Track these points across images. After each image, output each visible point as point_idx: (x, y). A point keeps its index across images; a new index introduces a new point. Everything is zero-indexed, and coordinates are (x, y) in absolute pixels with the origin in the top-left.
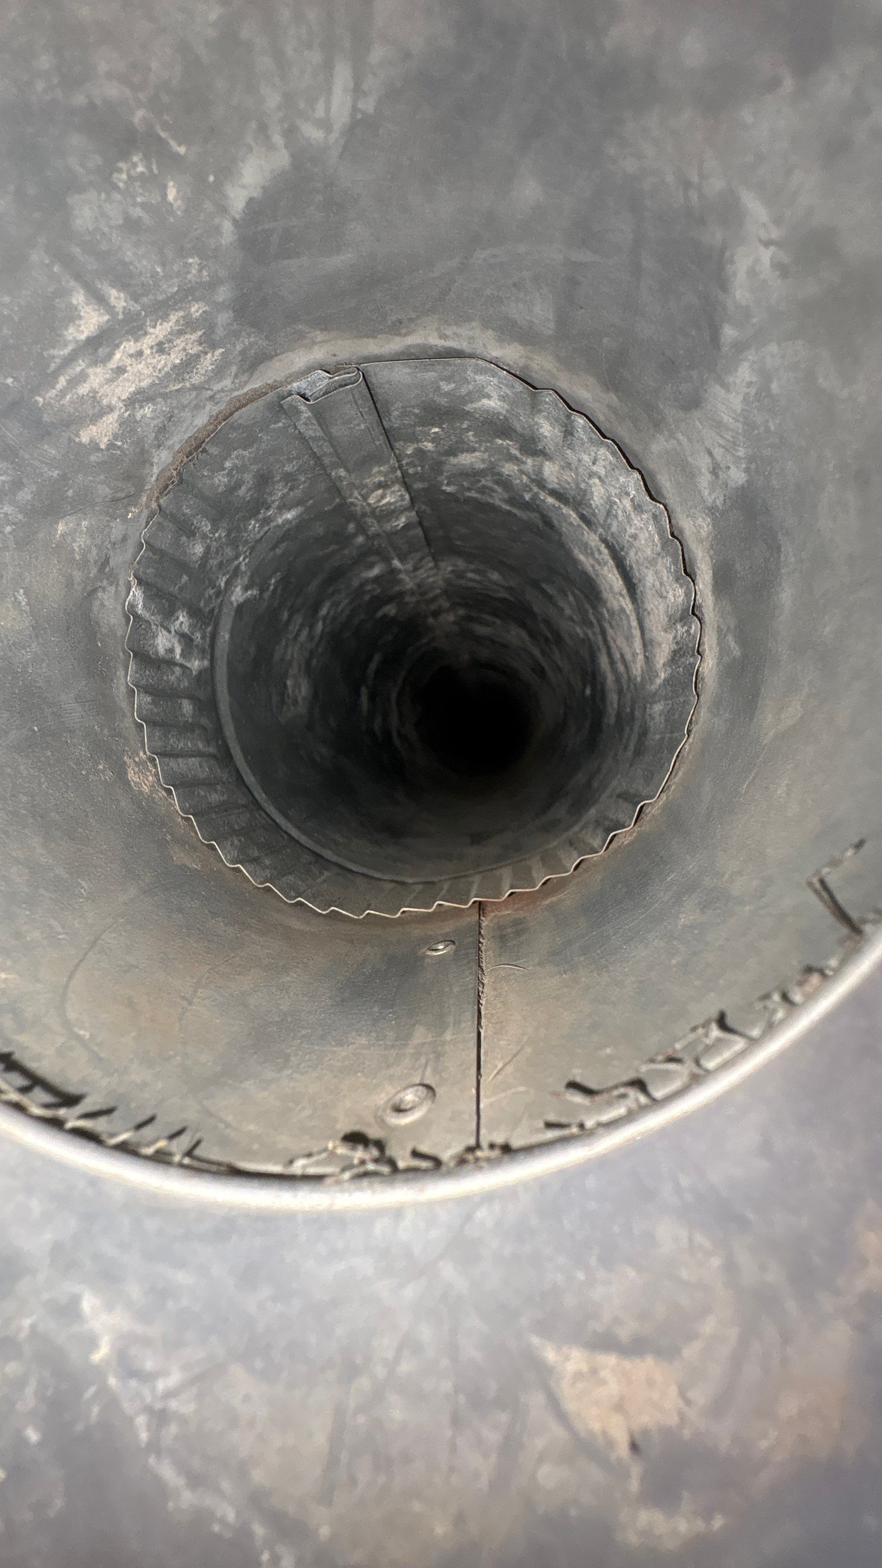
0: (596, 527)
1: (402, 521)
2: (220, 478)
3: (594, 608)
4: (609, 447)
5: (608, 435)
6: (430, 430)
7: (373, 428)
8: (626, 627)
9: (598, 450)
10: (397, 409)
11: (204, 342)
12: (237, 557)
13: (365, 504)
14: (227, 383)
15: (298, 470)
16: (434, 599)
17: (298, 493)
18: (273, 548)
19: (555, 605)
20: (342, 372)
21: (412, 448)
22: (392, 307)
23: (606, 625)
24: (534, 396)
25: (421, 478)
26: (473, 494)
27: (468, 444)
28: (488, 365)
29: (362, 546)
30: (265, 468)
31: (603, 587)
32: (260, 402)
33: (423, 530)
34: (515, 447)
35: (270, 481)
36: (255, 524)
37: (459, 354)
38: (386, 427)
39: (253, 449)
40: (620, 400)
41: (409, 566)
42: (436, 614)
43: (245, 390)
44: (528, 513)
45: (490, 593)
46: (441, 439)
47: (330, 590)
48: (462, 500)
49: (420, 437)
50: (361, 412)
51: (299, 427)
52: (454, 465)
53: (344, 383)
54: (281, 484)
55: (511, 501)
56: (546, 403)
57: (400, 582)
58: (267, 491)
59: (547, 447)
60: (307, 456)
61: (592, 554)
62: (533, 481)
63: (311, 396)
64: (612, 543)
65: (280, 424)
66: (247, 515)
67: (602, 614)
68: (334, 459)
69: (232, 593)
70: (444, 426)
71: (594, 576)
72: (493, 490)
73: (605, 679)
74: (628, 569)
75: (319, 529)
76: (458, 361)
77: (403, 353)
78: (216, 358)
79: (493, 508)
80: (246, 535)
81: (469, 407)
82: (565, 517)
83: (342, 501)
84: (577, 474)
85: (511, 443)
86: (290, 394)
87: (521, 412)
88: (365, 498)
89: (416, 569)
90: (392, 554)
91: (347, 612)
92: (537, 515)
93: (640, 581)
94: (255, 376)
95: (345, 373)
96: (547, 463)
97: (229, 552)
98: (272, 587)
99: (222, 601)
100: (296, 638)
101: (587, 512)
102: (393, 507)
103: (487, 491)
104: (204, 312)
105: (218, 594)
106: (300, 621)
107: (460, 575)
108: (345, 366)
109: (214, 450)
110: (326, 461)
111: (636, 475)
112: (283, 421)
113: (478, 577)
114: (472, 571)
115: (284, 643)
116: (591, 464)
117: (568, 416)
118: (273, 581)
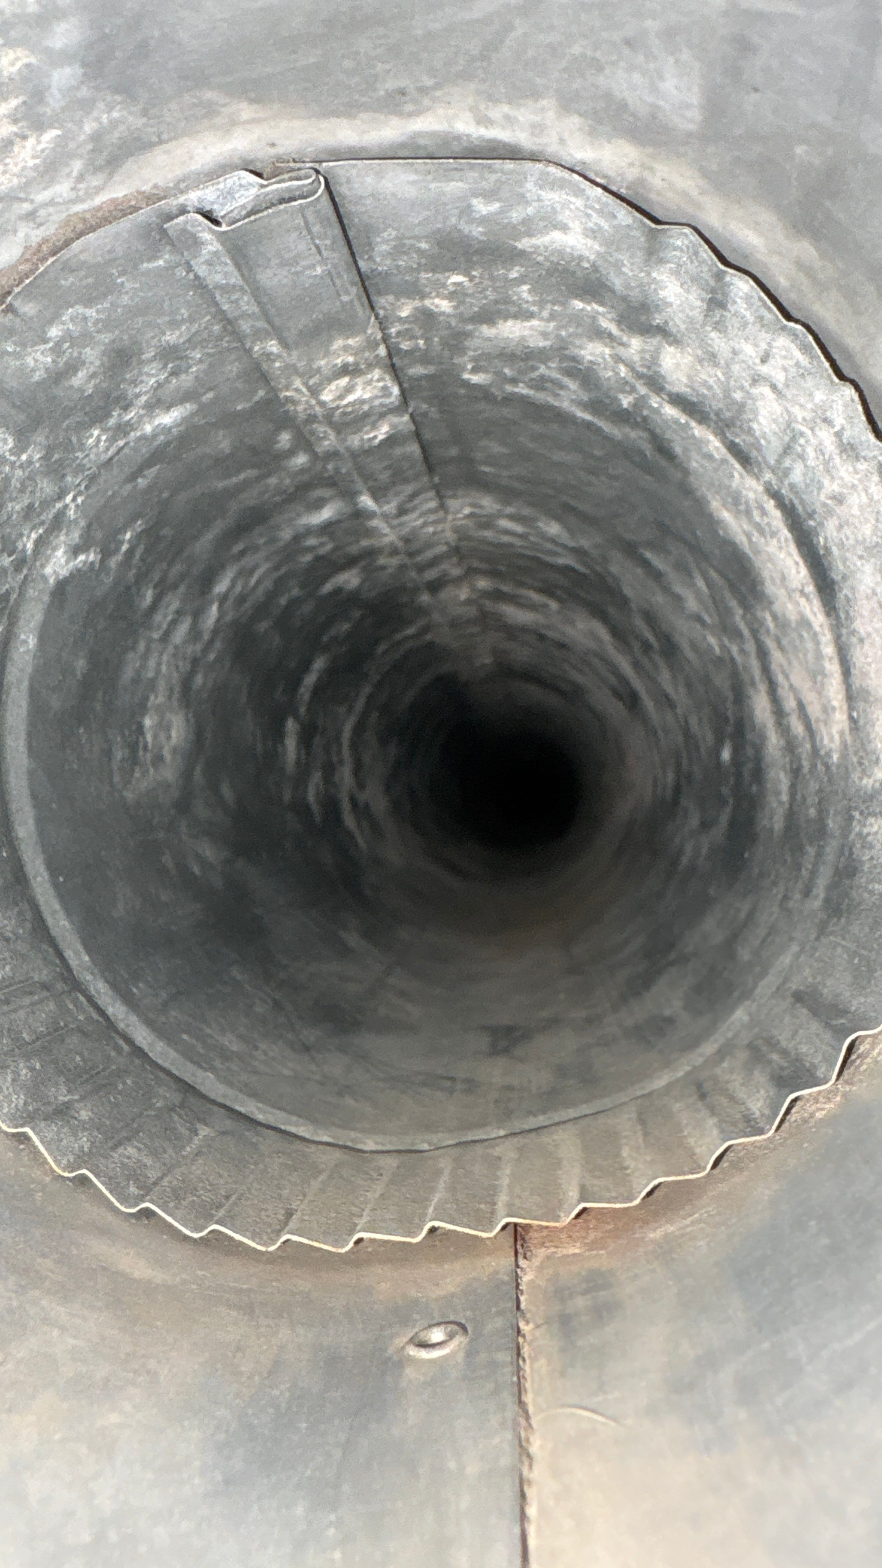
0: (760, 471)
1: (382, 431)
2: (39, 356)
3: (747, 607)
4: (796, 335)
5: (794, 313)
6: (448, 277)
7: (339, 273)
8: (810, 656)
9: (773, 340)
10: (387, 242)
11: (23, 118)
12: (61, 496)
13: (313, 402)
14: (62, 189)
15: (189, 340)
16: (434, 562)
17: (186, 380)
18: (132, 478)
19: (666, 590)
20: (286, 176)
21: (410, 307)
22: (387, 67)
23: (770, 644)
24: (652, 236)
25: (425, 358)
26: (522, 389)
27: (519, 306)
28: (566, 174)
29: (303, 471)
30: (125, 337)
31: (767, 572)
32: (122, 225)
33: (423, 447)
34: (609, 316)
35: (134, 359)
36: (99, 437)
37: (513, 154)
38: (363, 270)
39: (105, 305)
40: (823, 255)
41: (390, 507)
42: (435, 587)
43: (98, 201)
44: (627, 430)
45: (539, 555)
46: (466, 295)
47: (240, 546)
48: (499, 398)
49: (427, 290)
50: (317, 247)
51: (196, 268)
52: (489, 339)
53: (287, 196)
54: (154, 365)
55: (596, 406)
56: (676, 248)
57: (370, 533)
58: (128, 376)
59: (671, 324)
60: (208, 317)
61: (748, 513)
62: (640, 376)
63: (223, 217)
64: (791, 500)
65: (161, 262)
66: (87, 419)
67: (762, 623)
68: (261, 324)
69: (48, 560)
70: (474, 273)
71: (751, 555)
72: (562, 387)
73: (763, 738)
74: (822, 552)
75: (223, 442)
76: (509, 165)
77: (403, 145)
78: (43, 146)
79: (561, 417)
80: (80, 455)
81: (524, 244)
82: (699, 444)
83: (271, 395)
84: (728, 374)
85: (601, 309)
86: (183, 211)
87: (624, 258)
88: (314, 392)
89: (402, 511)
90: (359, 485)
91: (268, 584)
92: (645, 435)
93: (845, 578)
94: (117, 178)
95: (291, 179)
96: (671, 349)
97: (46, 487)
98: (125, 547)
99: (26, 577)
100: (165, 638)
101: (744, 441)
102: (366, 407)
103: (548, 385)
104: (28, 66)
105: (19, 565)
106: (175, 605)
107: (487, 523)
108: (292, 165)
109: (28, 309)
110: (245, 326)
111: (849, 392)
112: (167, 257)
113: (519, 529)
114: (512, 517)
115: (142, 646)
116: (758, 361)
117: (719, 276)
118: (128, 536)
